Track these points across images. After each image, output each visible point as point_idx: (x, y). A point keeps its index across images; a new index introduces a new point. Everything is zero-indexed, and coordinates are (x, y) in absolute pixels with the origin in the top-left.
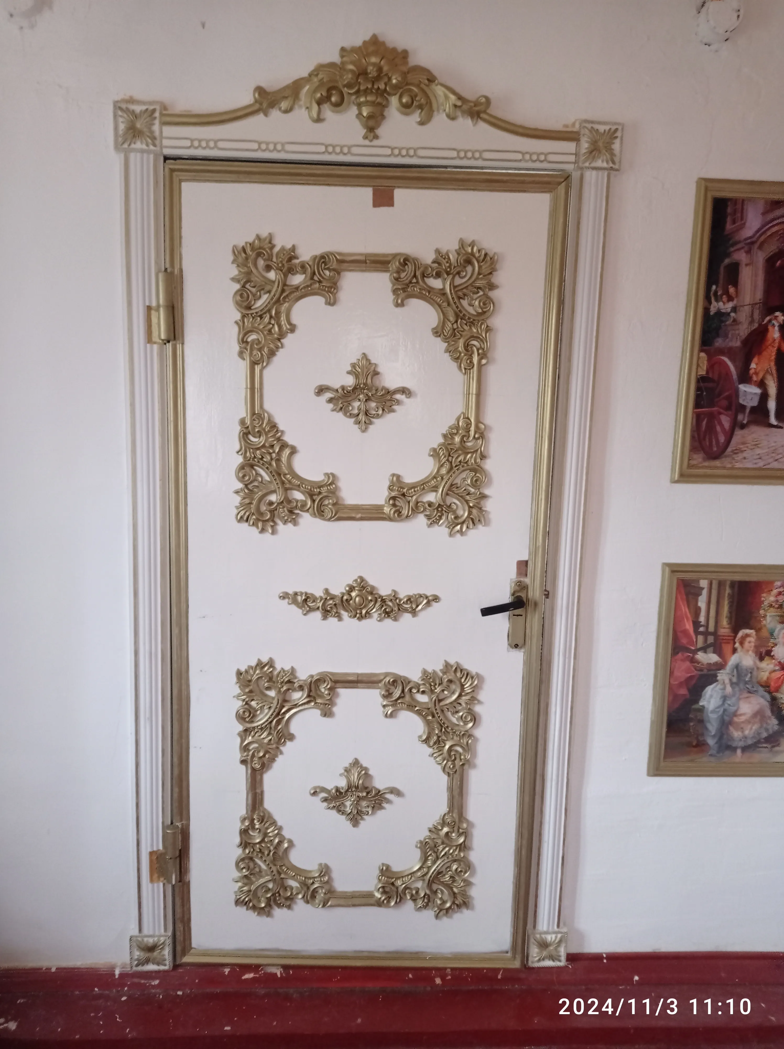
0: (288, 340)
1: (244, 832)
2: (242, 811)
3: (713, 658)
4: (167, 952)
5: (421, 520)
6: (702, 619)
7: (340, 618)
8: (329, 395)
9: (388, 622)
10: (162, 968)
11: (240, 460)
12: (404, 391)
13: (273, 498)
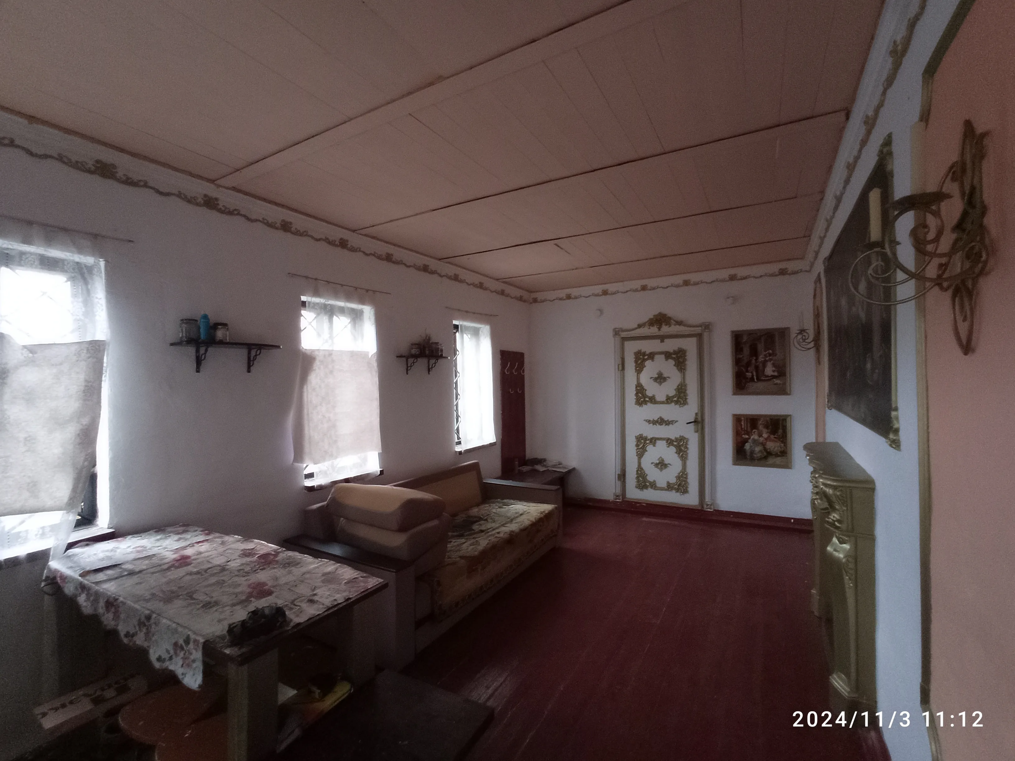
0: (645, 369)
1: (637, 471)
2: (637, 466)
3: (747, 437)
4: (621, 497)
5: (673, 404)
6: (743, 427)
7: (656, 425)
8: (652, 379)
9: (667, 426)
10: (620, 501)
11: (635, 392)
12: (669, 377)
13: (642, 400)
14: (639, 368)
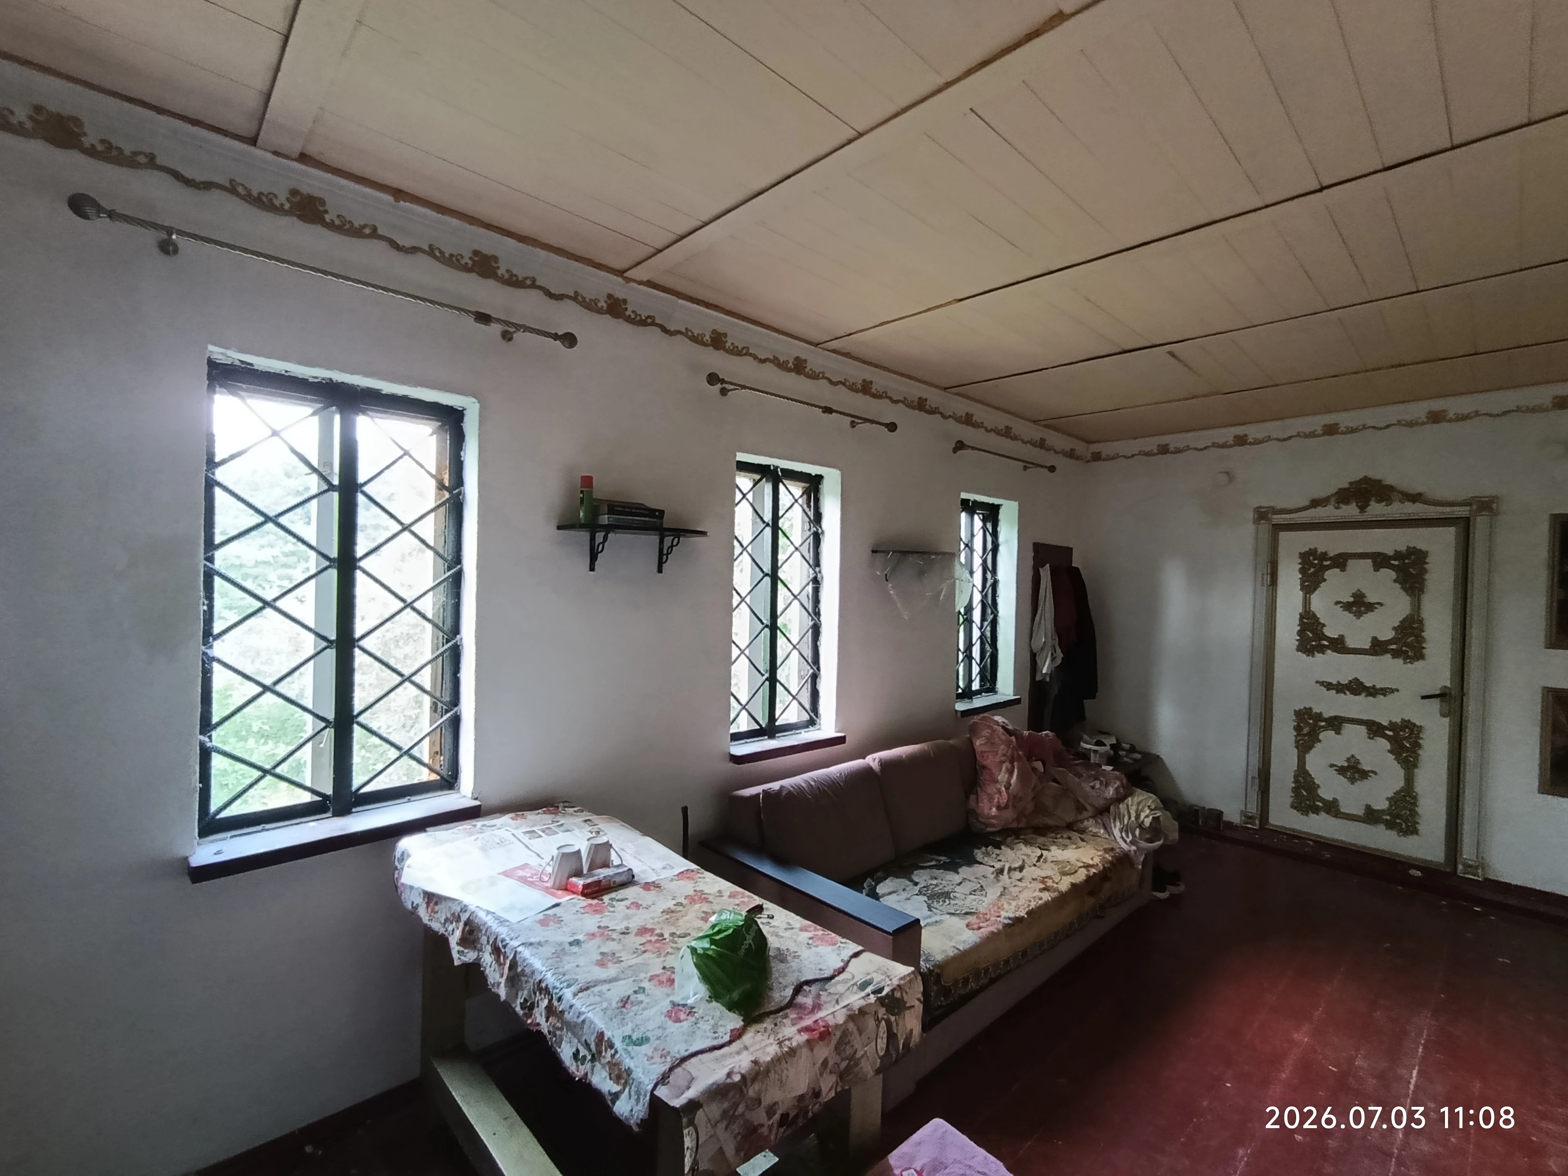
0: (1323, 585)
1: (1296, 777)
2: (1295, 768)
4: (1257, 822)
5: (1389, 656)
7: (1345, 694)
8: (1340, 605)
9: (1371, 698)
10: (1255, 827)
11: (1299, 628)
12: (1381, 604)
13: (1314, 643)
14: (1311, 583)
